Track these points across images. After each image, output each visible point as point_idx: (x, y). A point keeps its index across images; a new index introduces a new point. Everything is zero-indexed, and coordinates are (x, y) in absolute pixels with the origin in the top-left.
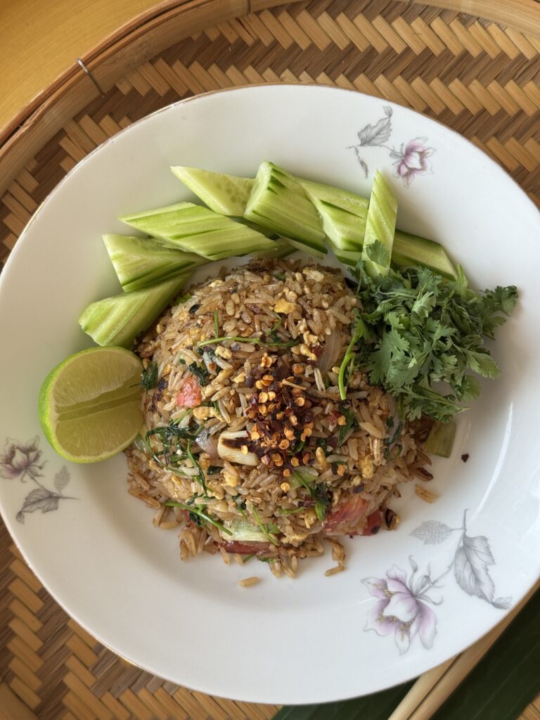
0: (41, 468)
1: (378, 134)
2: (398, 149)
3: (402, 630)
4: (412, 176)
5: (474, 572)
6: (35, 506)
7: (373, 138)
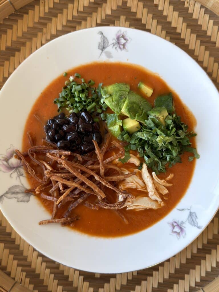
0: (116, 48)
1: (193, 220)
2: (184, 225)
3: (6, 158)
4: (171, 226)
5: (17, 193)
6: (102, 40)
7: (191, 217)
